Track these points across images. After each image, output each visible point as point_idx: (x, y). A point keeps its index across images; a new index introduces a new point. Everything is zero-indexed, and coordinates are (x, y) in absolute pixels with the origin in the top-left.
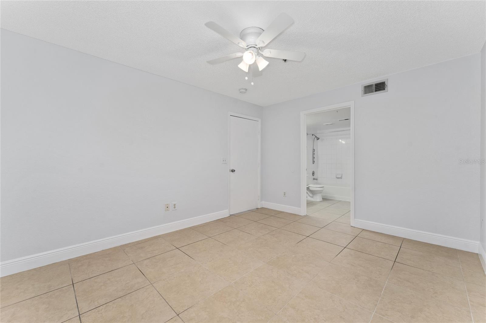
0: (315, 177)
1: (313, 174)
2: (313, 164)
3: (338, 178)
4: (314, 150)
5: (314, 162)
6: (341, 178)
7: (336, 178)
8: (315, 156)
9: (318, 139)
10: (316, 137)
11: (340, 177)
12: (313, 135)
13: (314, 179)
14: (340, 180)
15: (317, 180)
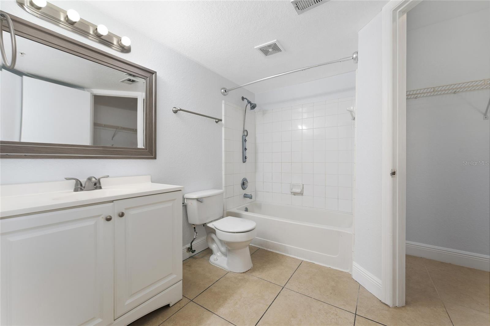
0: (248, 191)
1: (244, 184)
2: (244, 162)
3: (295, 194)
4: (245, 134)
5: (245, 159)
6: (301, 194)
7: (291, 193)
8: (248, 145)
9: (253, 107)
10: (249, 102)
11: (298, 190)
12: (243, 99)
13: (245, 196)
14: (299, 197)
15: (251, 198)
